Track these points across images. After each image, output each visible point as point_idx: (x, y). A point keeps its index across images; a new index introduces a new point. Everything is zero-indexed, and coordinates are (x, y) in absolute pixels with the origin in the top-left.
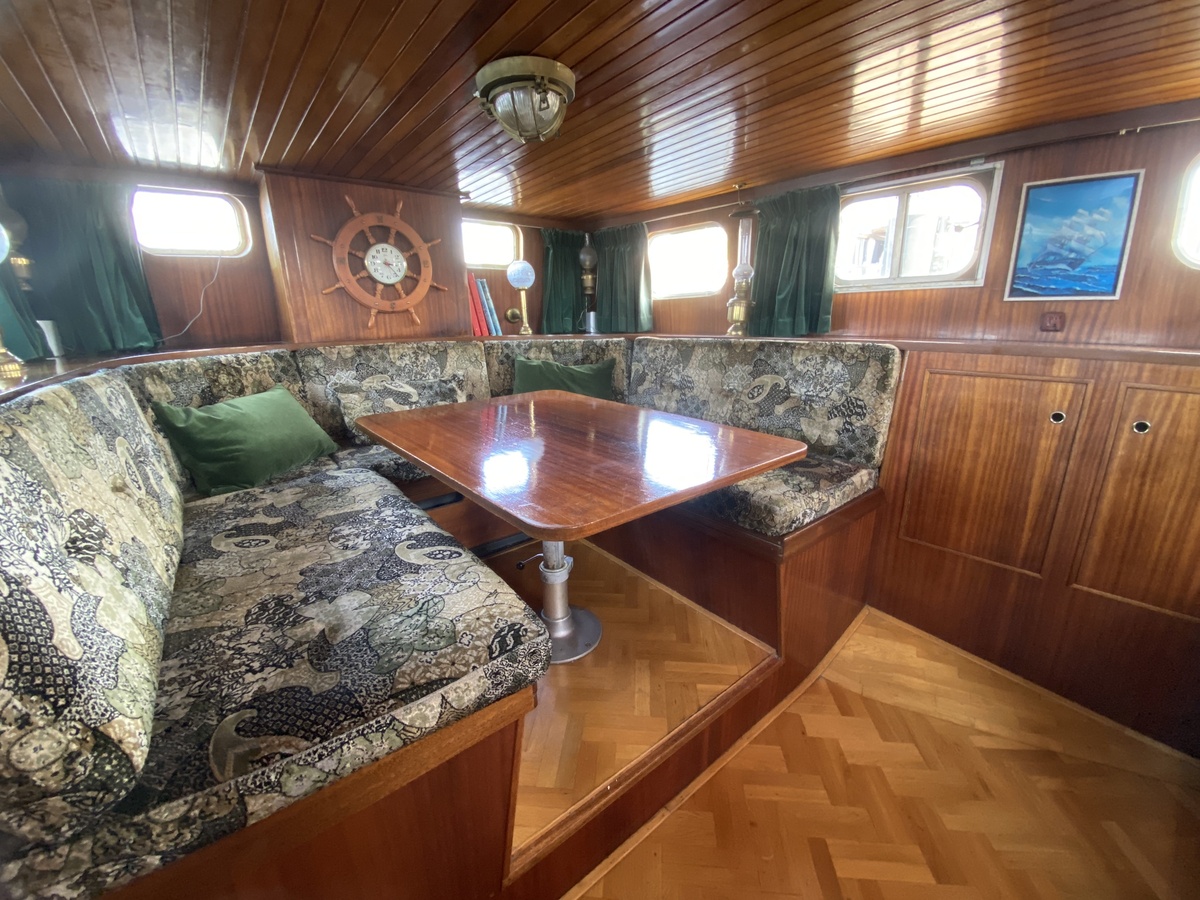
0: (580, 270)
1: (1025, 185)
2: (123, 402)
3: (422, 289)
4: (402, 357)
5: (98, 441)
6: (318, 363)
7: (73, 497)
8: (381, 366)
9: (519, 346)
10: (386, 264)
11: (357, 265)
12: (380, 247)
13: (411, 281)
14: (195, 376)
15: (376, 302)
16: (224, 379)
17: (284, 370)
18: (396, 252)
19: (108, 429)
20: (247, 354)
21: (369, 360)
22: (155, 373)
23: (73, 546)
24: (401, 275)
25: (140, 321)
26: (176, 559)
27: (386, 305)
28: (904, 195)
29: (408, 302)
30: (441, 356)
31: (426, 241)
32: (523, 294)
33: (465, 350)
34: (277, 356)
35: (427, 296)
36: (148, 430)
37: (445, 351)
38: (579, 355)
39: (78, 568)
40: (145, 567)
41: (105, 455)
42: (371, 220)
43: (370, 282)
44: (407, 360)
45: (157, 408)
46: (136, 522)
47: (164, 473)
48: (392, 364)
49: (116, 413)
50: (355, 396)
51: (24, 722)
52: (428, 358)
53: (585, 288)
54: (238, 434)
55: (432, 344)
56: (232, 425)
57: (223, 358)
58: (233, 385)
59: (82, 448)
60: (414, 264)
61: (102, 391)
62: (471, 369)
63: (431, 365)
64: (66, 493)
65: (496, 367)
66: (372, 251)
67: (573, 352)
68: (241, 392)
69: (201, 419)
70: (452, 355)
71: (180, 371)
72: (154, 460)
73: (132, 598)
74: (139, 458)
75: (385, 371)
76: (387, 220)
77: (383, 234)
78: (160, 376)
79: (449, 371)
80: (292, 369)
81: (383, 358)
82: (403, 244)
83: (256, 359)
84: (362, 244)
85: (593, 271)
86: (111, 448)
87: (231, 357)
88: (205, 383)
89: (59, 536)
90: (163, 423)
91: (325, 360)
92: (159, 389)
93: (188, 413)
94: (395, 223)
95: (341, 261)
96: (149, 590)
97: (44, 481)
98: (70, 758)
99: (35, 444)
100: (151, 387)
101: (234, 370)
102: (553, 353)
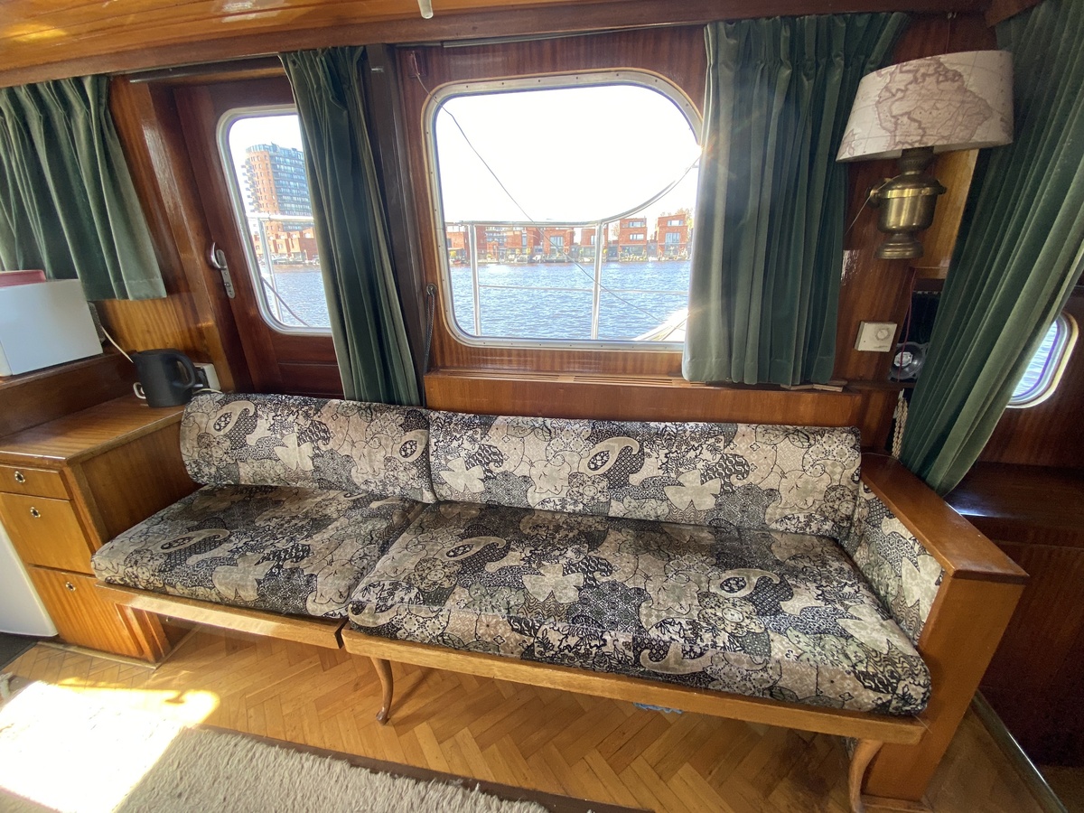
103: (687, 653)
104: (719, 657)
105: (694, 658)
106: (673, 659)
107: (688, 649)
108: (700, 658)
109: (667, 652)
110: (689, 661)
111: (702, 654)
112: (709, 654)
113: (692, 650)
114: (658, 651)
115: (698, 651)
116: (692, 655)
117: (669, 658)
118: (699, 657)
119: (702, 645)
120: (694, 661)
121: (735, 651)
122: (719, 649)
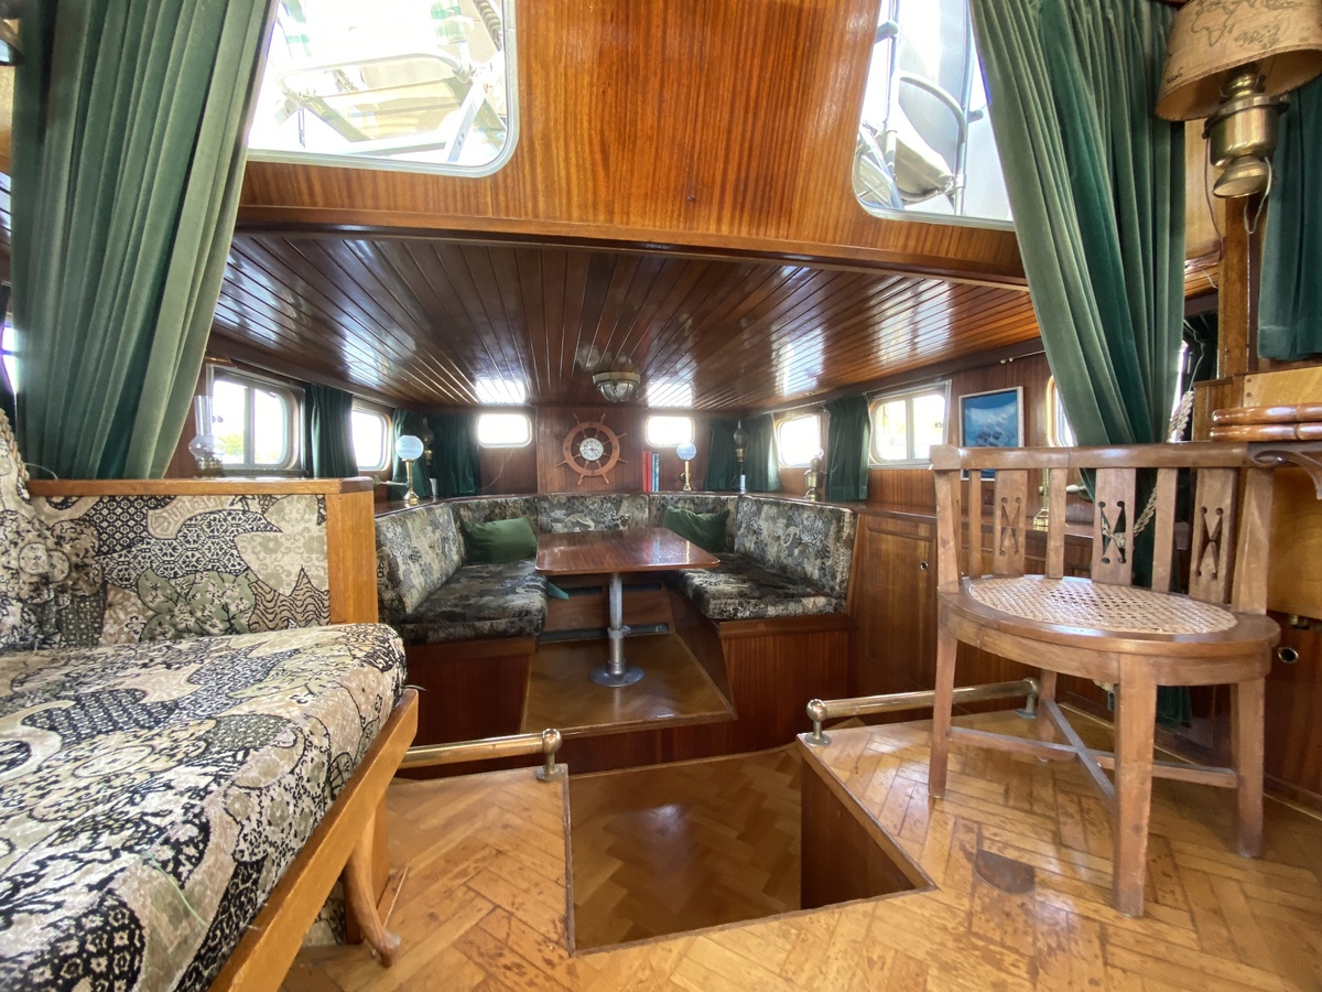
0: (735, 446)
1: (960, 397)
2: (446, 517)
3: (612, 463)
4: (594, 503)
5: (430, 528)
6: (546, 505)
7: (415, 543)
8: (581, 508)
9: (672, 499)
10: (591, 449)
11: (575, 451)
12: (589, 440)
13: (604, 459)
14: (484, 508)
15: (584, 471)
16: (497, 511)
17: (528, 508)
18: (598, 442)
19: (435, 525)
20: (512, 498)
21: (574, 504)
22: (467, 507)
23: (411, 557)
24: (600, 455)
25: (471, 480)
26: (444, 579)
27: (589, 473)
28: (908, 399)
29: (603, 471)
30: (617, 504)
31: (616, 435)
32: (687, 463)
33: (634, 501)
34: (526, 500)
35: (615, 467)
36: (454, 530)
37: (621, 501)
38: (710, 507)
39: (409, 562)
40: (430, 573)
41: (430, 534)
42: (585, 426)
43: (581, 461)
44: (596, 505)
45: (462, 523)
46: (433, 560)
47: (454, 549)
48: (587, 507)
49: (441, 521)
50: (560, 525)
51: (387, 587)
52: (609, 505)
53: (738, 458)
54: (492, 538)
55: (614, 496)
56: (490, 533)
57: (499, 500)
58: (501, 514)
59: (423, 530)
60: (608, 449)
61: (438, 512)
62: (636, 513)
63: (610, 508)
64: (414, 541)
65: (654, 512)
66: (584, 442)
67: (707, 504)
68: (504, 518)
69: (479, 529)
70: (625, 505)
71: (478, 506)
72: (451, 543)
73: (422, 579)
74: (445, 540)
75: (583, 511)
76: (595, 425)
77: (591, 433)
78: (468, 508)
79: (621, 513)
80: (532, 509)
81: (582, 504)
82: (603, 438)
83: (515, 502)
84: (579, 438)
85: (743, 446)
86: (434, 532)
87: (503, 500)
88: (488, 512)
89: (408, 552)
90: (463, 529)
91: (551, 503)
92: (466, 514)
93: (474, 525)
94: (599, 426)
95: (567, 449)
96: (428, 580)
97: (409, 536)
98: (393, 600)
99: (409, 525)
100: (462, 512)
101: (503, 507)
102: (694, 504)
103: (178, 863)
104: (237, 798)
105: (202, 853)
106: (165, 918)
107: (168, 853)
108: (213, 838)
109: (134, 919)
110: (198, 875)
111: (205, 829)
112: (214, 813)
113: (177, 846)
114: (108, 951)
115: (193, 831)
116: (191, 851)
117: (153, 931)
118: (206, 840)
119: (178, 815)
120: (208, 860)
121: (242, 763)
122: (214, 787)
